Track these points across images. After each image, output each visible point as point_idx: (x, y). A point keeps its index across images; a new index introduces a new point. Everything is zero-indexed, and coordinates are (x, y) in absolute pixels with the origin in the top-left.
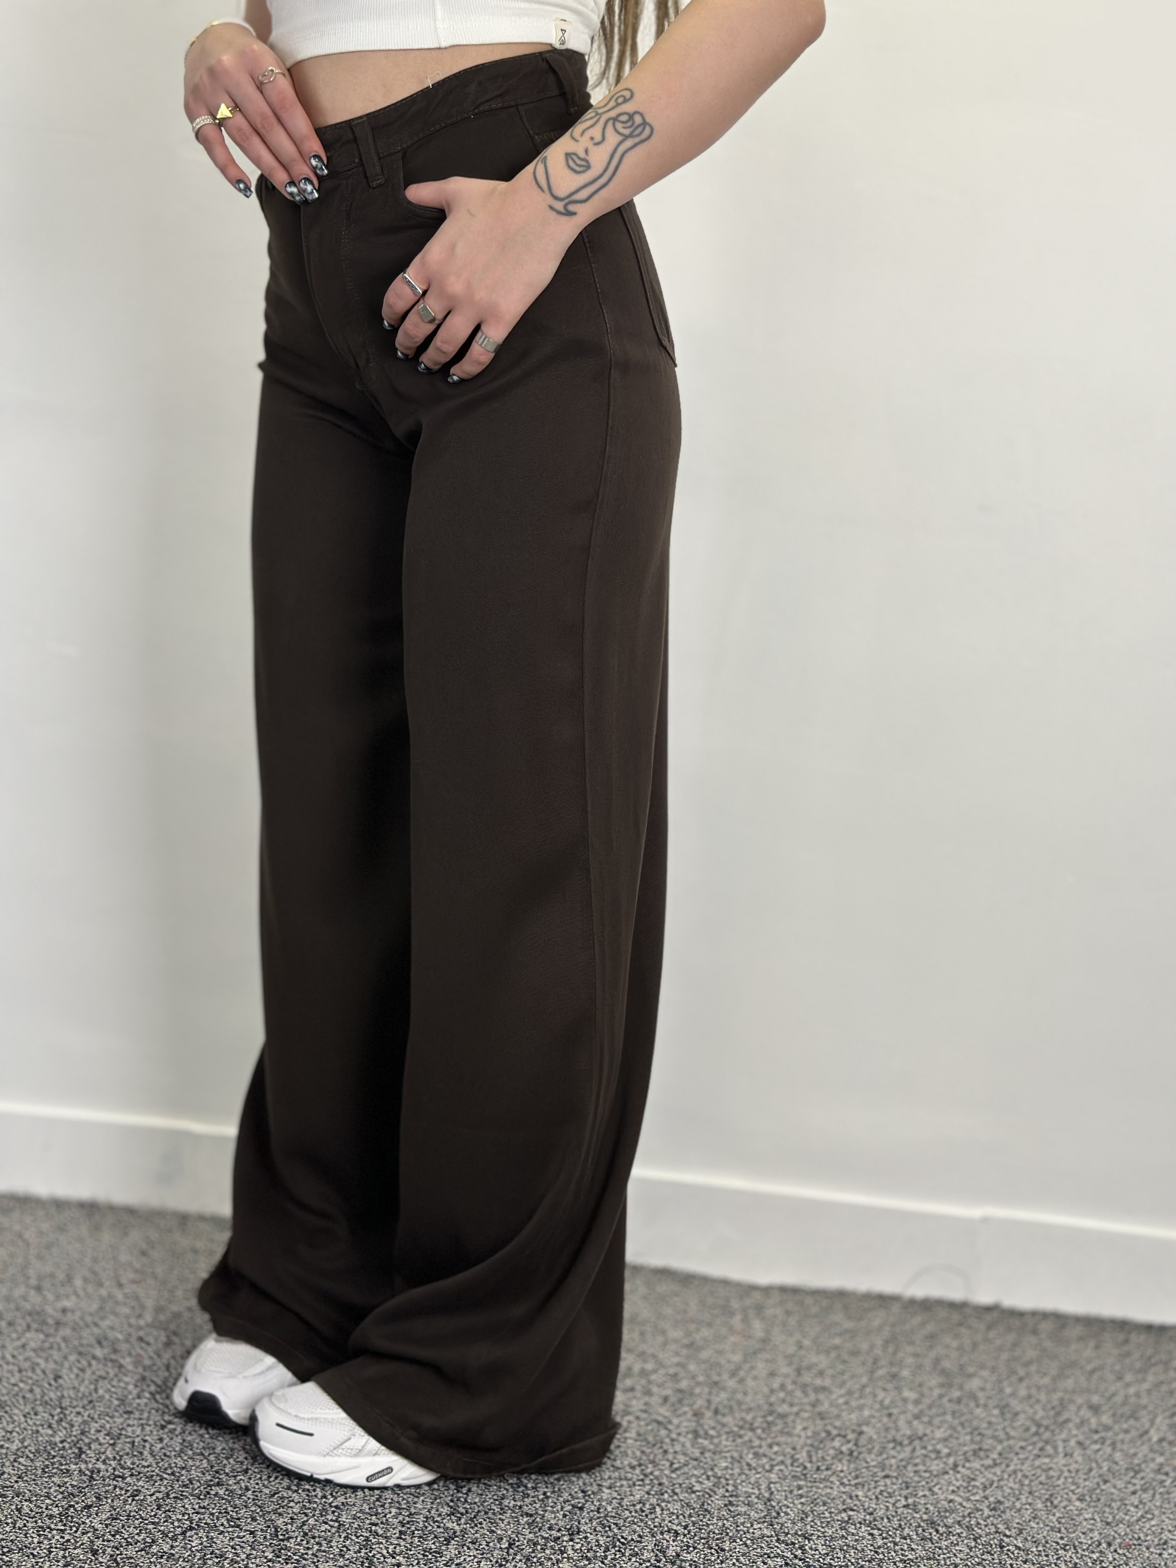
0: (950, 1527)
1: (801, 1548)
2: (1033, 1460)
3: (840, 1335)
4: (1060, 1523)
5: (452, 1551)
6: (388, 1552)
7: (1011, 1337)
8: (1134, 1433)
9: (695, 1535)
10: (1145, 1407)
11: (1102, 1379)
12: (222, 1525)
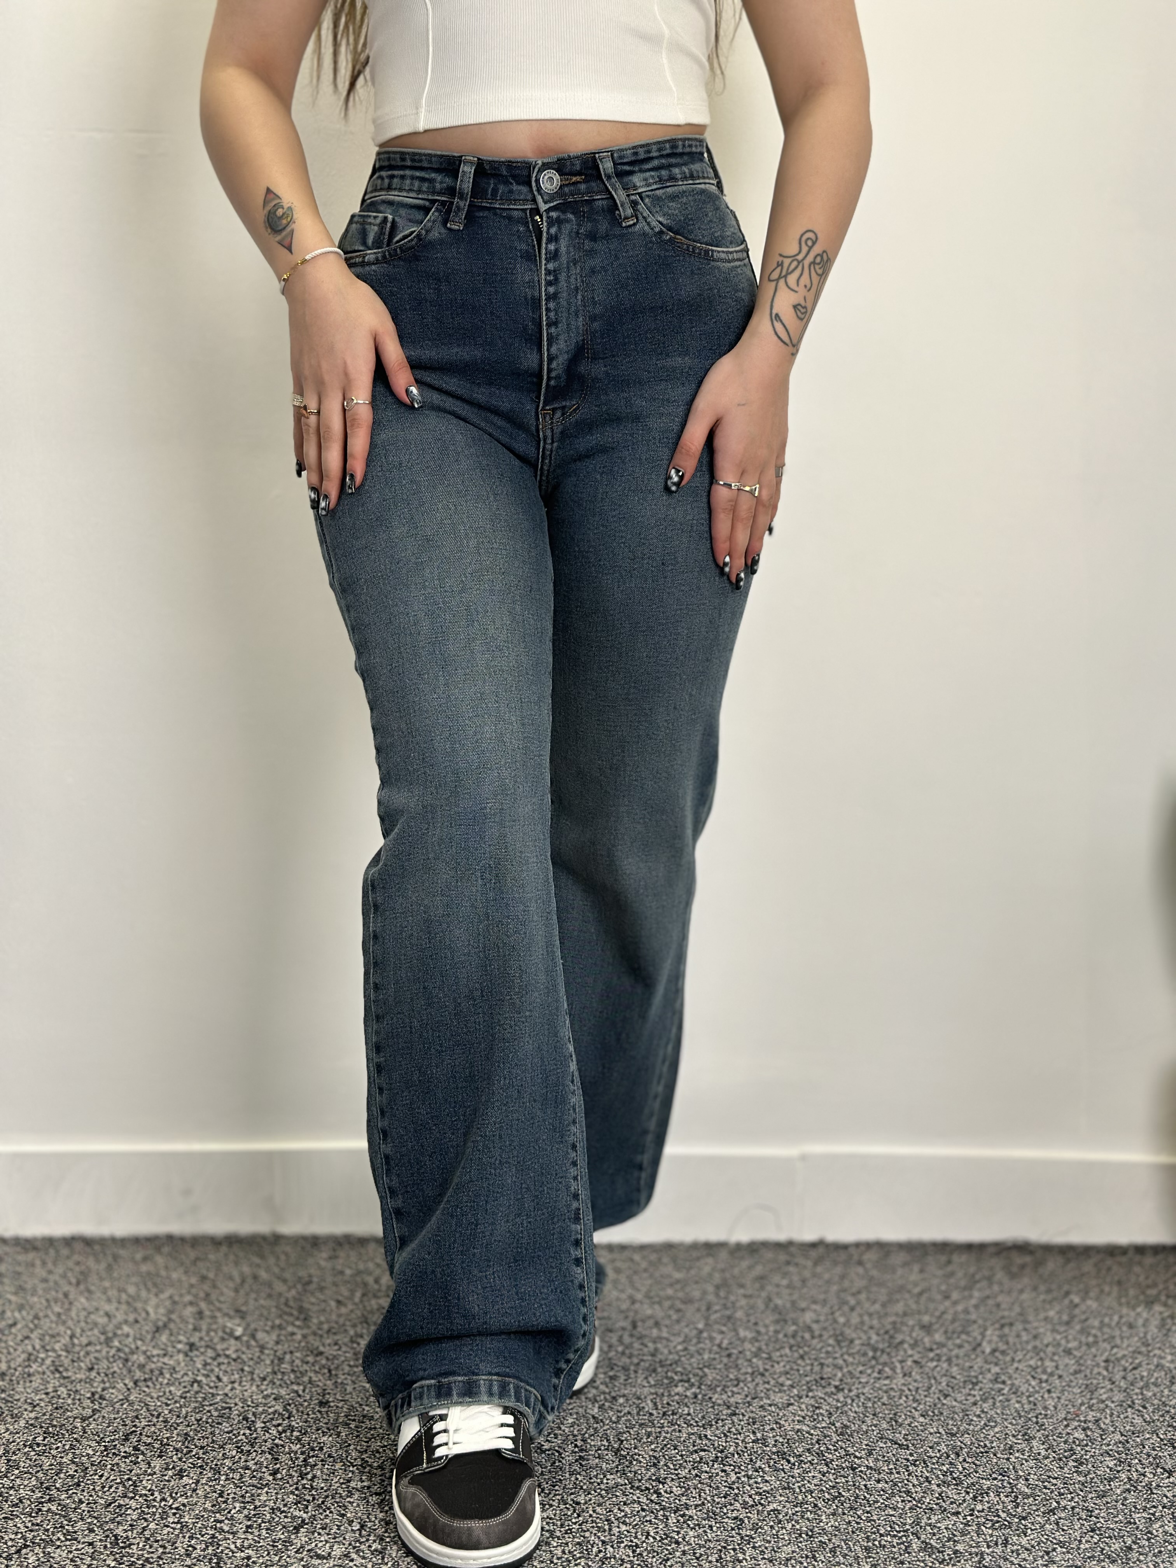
0: (800, 1456)
1: (655, 1492)
2: (875, 1382)
3: (671, 1285)
4: (906, 1440)
5: (303, 1539)
6: (236, 1547)
7: (839, 1270)
8: (967, 1347)
9: (550, 1493)
10: (975, 1322)
11: (931, 1300)
12: (59, 1539)
